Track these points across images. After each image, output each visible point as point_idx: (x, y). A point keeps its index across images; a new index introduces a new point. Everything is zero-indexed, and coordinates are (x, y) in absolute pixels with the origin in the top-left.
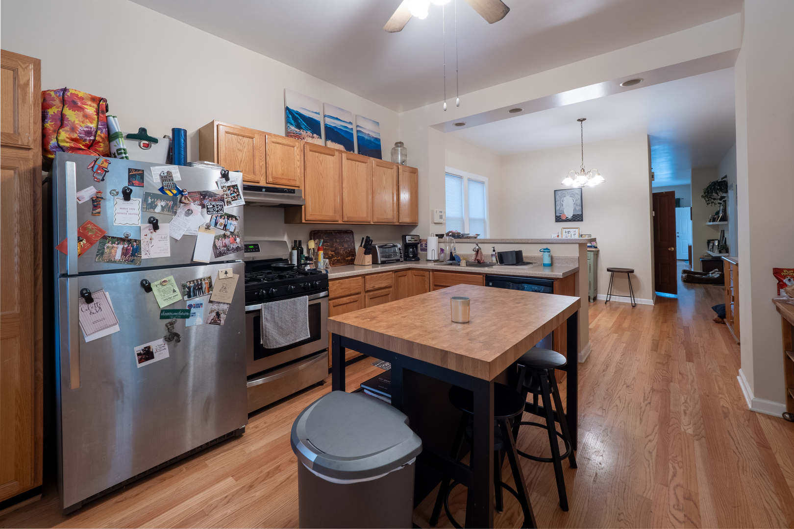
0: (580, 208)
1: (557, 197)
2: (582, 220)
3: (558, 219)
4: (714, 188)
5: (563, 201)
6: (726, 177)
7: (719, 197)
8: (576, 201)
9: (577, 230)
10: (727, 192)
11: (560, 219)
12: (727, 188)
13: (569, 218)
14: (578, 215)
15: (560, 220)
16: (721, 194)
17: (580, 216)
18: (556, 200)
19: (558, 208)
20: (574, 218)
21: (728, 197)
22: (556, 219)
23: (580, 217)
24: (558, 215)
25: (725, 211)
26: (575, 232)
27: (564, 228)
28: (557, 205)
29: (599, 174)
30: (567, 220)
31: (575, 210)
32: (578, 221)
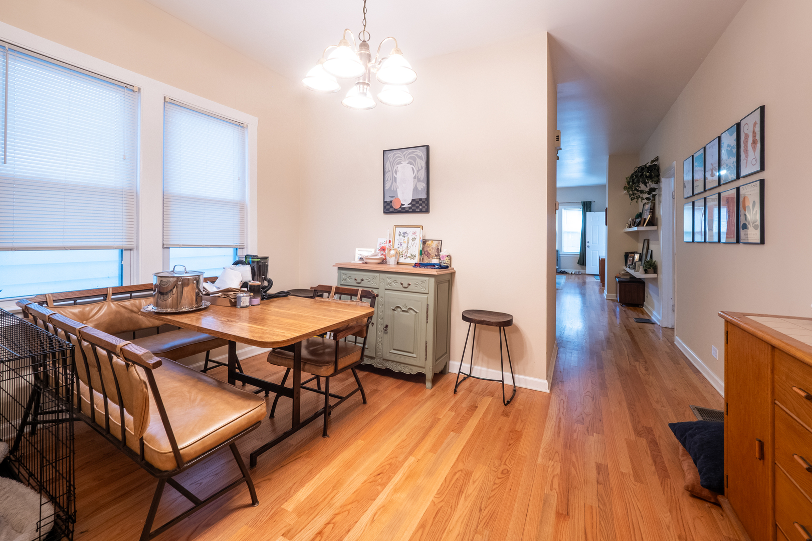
0: (425, 185)
1: (388, 164)
2: (427, 211)
3: (389, 208)
4: (642, 175)
5: (396, 172)
6: (657, 159)
7: (647, 189)
8: (418, 171)
9: (418, 230)
10: (658, 181)
11: (391, 207)
12: (658, 176)
13: (406, 205)
14: (421, 199)
15: (391, 210)
16: (651, 185)
17: (424, 202)
18: (386, 170)
19: (387, 186)
20: (413, 205)
21: (660, 189)
22: (385, 207)
23: (424, 205)
24: (388, 199)
25: (653, 211)
26: (414, 233)
27: (397, 226)
28: (386, 179)
29: (398, 51)
30: (403, 211)
31: (415, 189)
32: (421, 211)
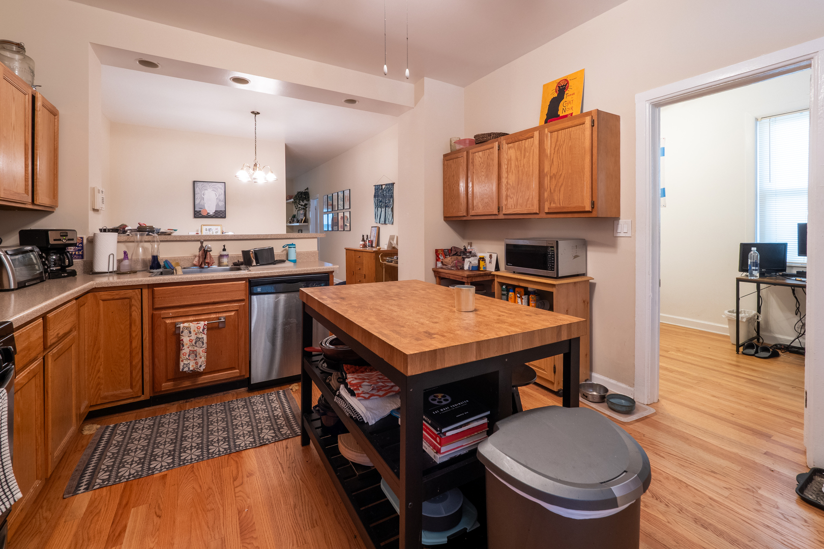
0: (224, 203)
1: (197, 190)
2: (225, 217)
3: (197, 214)
4: (301, 196)
5: (204, 195)
6: (307, 189)
7: (304, 204)
8: (219, 196)
9: (219, 228)
10: (308, 200)
11: (201, 214)
12: (309, 197)
13: (211, 214)
14: (221, 211)
15: (200, 216)
16: (305, 202)
17: (223, 212)
18: (196, 192)
19: (197, 202)
20: (216, 214)
21: (310, 205)
22: (195, 214)
23: (223, 214)
24: (197, 209)
25: (305, 215)
26: (217, 229)
27: (204, 225)
28: (196, 198)
29: (272, 172)
30: (208, 216)
31: (217, 205)
32: (221, 217)
